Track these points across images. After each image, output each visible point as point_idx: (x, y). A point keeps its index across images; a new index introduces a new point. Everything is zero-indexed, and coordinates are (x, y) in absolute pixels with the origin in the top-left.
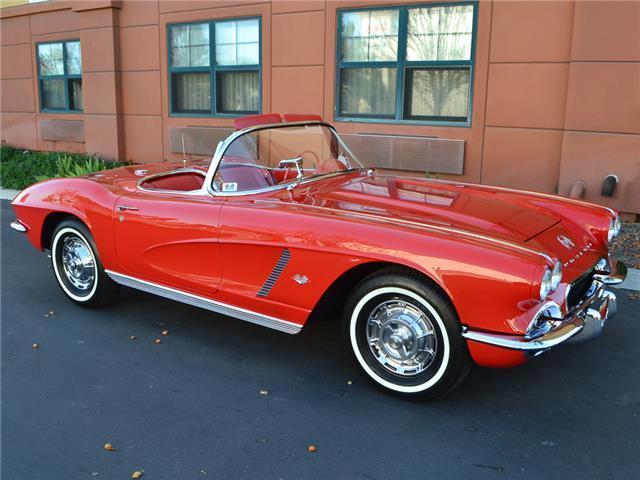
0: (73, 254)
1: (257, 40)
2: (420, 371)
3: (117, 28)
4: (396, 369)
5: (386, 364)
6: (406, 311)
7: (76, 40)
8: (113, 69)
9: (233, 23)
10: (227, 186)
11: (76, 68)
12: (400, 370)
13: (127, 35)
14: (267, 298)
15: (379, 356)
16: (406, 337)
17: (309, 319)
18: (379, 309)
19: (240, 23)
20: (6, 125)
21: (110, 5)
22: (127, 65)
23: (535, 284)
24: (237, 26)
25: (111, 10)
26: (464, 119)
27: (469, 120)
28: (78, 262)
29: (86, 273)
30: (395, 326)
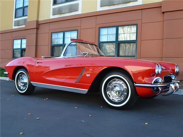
0: (22, 79)
1: (76, 36)
2: (122, 100)
3: (37, 34)
4: (115, 100)
5: (112, 99)
6: (118, 82)
7: (25, 38)
8: (35, 45)
9: (70, 32)
10: (68, 55)
11: (24, 46)
12: (116, 101)
13: (40, 36)
14: (78, 83)
15: (110, 97)
16: (118, 90)
17: (90, 87)
18: (110, 82)
19: (72, 32)
20: (2, 63)
21: (35, 27)
22: (39, 44)
23: (154, 68)
24: (71, 33)
25: (36, 29)
26: (135, 56)
27: (136, 56)
28: (23, 81)
29: (25, 84)
30: (115, 86)
